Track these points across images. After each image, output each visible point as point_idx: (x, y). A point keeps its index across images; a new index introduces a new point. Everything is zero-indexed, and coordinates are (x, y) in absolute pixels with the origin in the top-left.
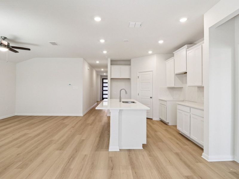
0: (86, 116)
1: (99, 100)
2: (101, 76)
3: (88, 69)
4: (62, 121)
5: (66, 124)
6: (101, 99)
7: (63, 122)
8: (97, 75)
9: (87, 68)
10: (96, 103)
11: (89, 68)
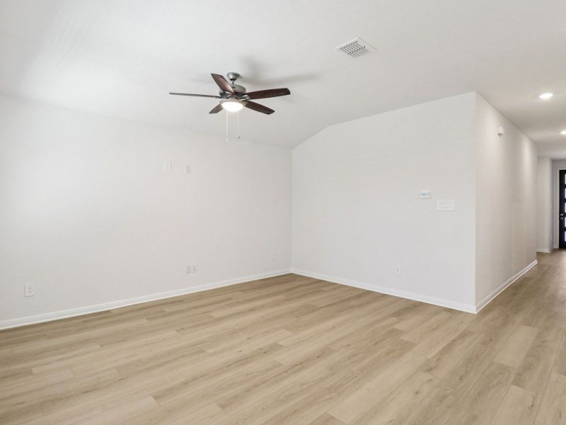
0: (490, 316)
1: (547, 250)
2: (554, 162)
3: (500, 135)
4: (395, 319)
5: (405, 338)
6: (557, 246)
7: (397, 327)
8: (539, 159)
9: (492, 129)
10: (535, 262)
11: (501, 130)
